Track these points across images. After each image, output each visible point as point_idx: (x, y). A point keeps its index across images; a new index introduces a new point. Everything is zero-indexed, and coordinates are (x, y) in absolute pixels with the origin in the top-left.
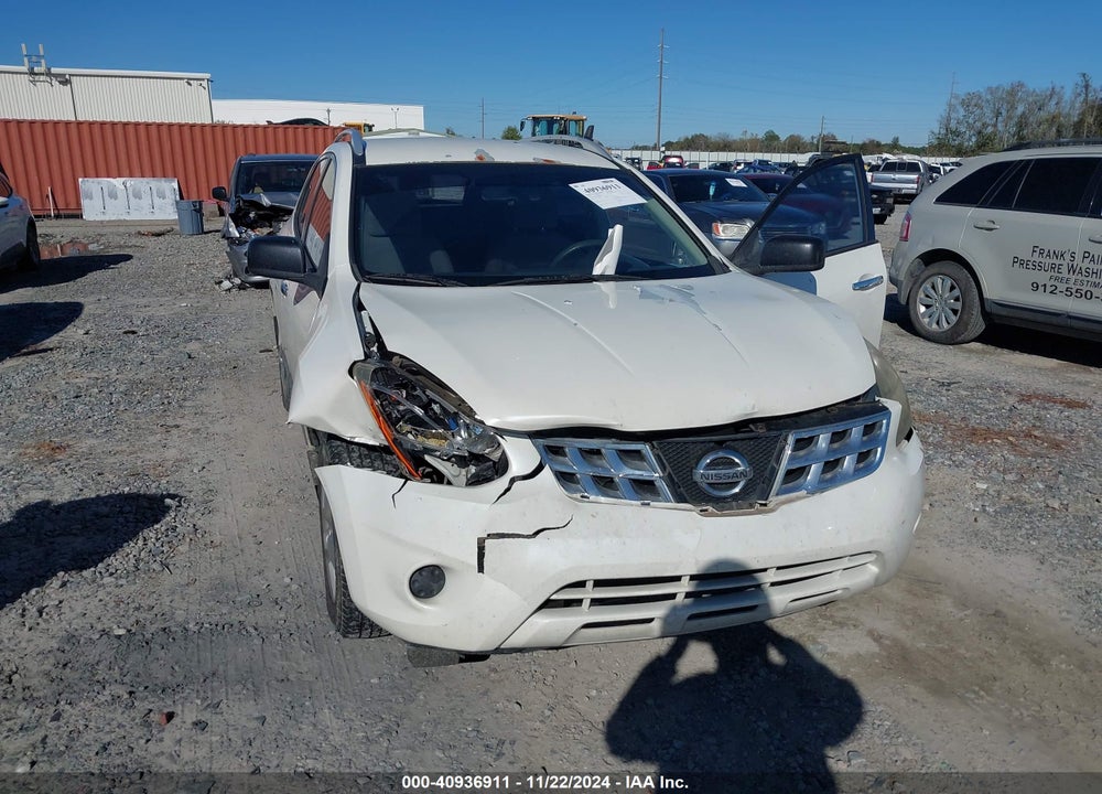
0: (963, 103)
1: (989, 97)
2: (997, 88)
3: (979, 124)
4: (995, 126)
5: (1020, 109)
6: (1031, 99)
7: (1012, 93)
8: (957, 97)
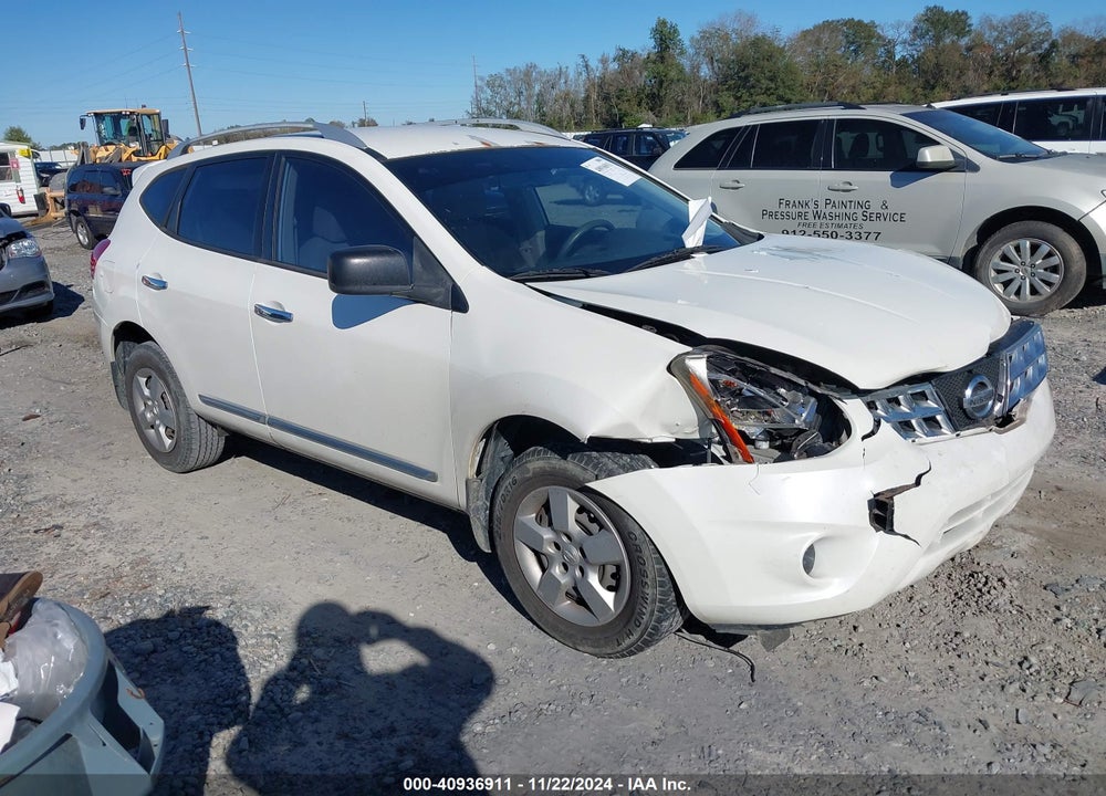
0: (488, 85)
1: (509, 78)
2: (515, 70)
3: (505, 103)
4: (519, 104)
5: (537, 88)
6: (544, 79)
7: (528, 73)
8: (482, 79)
